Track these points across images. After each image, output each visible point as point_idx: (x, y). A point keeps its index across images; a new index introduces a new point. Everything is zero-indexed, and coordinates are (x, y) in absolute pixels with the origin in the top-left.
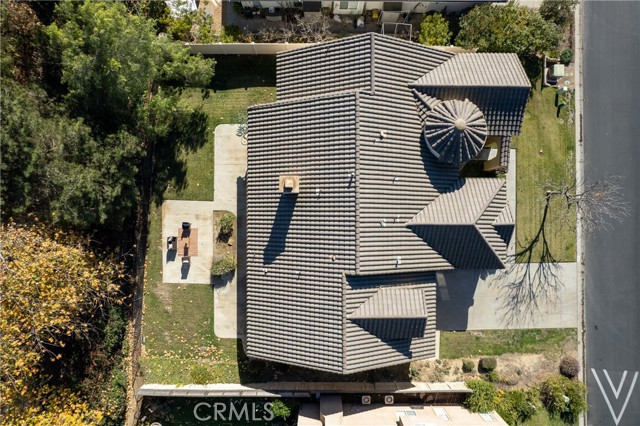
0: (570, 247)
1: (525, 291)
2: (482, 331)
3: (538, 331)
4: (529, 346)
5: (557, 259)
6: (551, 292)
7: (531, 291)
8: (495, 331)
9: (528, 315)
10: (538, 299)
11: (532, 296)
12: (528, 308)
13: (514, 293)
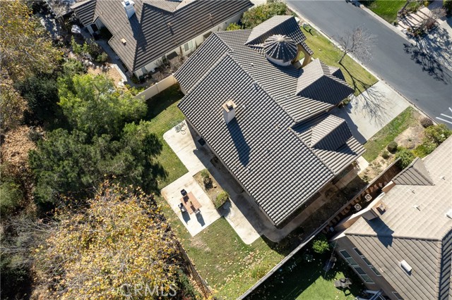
0: (370, 76)
1: (373, 106)
2: (374, 136)
3: (397, 118)
4: (400, 128)
5: (370, 84)
6: (383, 99)
7: (375, 104)
8: (379, 132)
9: (385, 115)
10: (381, 105)
11: (378, 106)
12: (381, 112)
13: (369, 110)
